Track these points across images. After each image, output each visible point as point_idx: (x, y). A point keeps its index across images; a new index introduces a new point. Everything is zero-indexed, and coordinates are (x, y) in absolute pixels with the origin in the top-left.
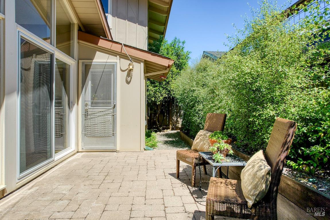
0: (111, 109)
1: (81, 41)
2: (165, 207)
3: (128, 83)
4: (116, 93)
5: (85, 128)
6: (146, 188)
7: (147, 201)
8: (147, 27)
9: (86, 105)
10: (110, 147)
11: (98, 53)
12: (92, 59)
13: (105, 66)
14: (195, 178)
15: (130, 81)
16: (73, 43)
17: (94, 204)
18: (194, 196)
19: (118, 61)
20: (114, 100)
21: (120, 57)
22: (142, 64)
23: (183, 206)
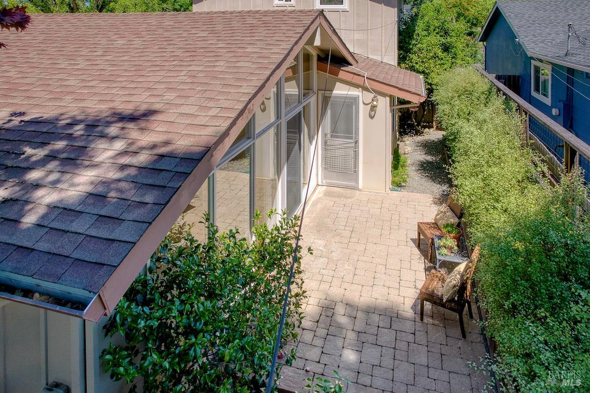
0: (352, 143)
1: (320, 72)
2: (400, 280)
3: (372, 117)
4: (358, 129)
5: (325, 159)
6: (387, 255)
7: (387, 271)
8: (396, 9)
9: (326, 135)
10: (352, 184)
11: (338, 84)
12: (332, 91)
13: (346, 97)
14: (431, 256)
15: (374, 116)
16: (313, 73)
17: (346, 267)
18: (427, 272)
19: (360, 94)
20: (356, 134)
21: (363, 90)
22: (388, 99)
23: (415, 282)
